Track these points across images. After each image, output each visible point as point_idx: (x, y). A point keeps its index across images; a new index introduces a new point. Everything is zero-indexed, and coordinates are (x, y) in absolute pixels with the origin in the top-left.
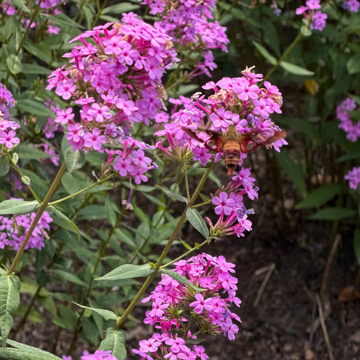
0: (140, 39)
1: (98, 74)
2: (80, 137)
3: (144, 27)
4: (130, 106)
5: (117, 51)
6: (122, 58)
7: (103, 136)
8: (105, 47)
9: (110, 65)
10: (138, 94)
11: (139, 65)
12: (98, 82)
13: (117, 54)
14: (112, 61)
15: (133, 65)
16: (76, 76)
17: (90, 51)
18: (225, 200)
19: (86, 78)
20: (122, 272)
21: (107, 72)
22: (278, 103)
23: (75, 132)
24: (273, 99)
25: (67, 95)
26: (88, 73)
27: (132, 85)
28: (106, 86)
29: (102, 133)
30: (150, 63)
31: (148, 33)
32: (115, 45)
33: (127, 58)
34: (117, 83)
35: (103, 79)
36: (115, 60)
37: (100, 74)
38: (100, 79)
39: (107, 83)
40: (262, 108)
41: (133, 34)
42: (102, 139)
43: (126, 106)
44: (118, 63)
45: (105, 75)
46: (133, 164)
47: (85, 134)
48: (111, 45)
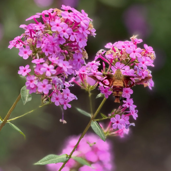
0: (73, 21)
1: (46, 44)
2: (35, 85)
3: (76, 13)
4: (66, 65)
5: (60, 29)
6: (62, 34)
7: (50, 85)
8: (51, 26)
9: (55, 38)
10: (70, 56)
11: (72, 39)
12: (46, 49)
13: (59, 31)
14: (56, 35)
15: (69, 39)
16: (31, 43)
17: (41, 28)
18: (119, 120)
19: (38, 46)
20: (48, 160)
21: (52, 42)
22: (152, 59)
23: (31, 81)
24: (149, 57)
25: (26, 56)
26: (39, 42)
27: (67, 50)
28: (50, 51)
29: (49, 83)
30: (79, 37)
31: (78, 17)
32: (58, 25)
33: (65, 34)
34: (58, 50)
35: (49, 47)
36: (58, 35)
37: (48, 44)
38: (47, 47)
39: (52, 50)
40: (143, 63)
41: (69, 18)
42: (49, 86)
43: (64, 65)
44: (60, 37)
45: (51, 44)
46: (63, 98)
47: (38, 83)
48: (55, 25)
